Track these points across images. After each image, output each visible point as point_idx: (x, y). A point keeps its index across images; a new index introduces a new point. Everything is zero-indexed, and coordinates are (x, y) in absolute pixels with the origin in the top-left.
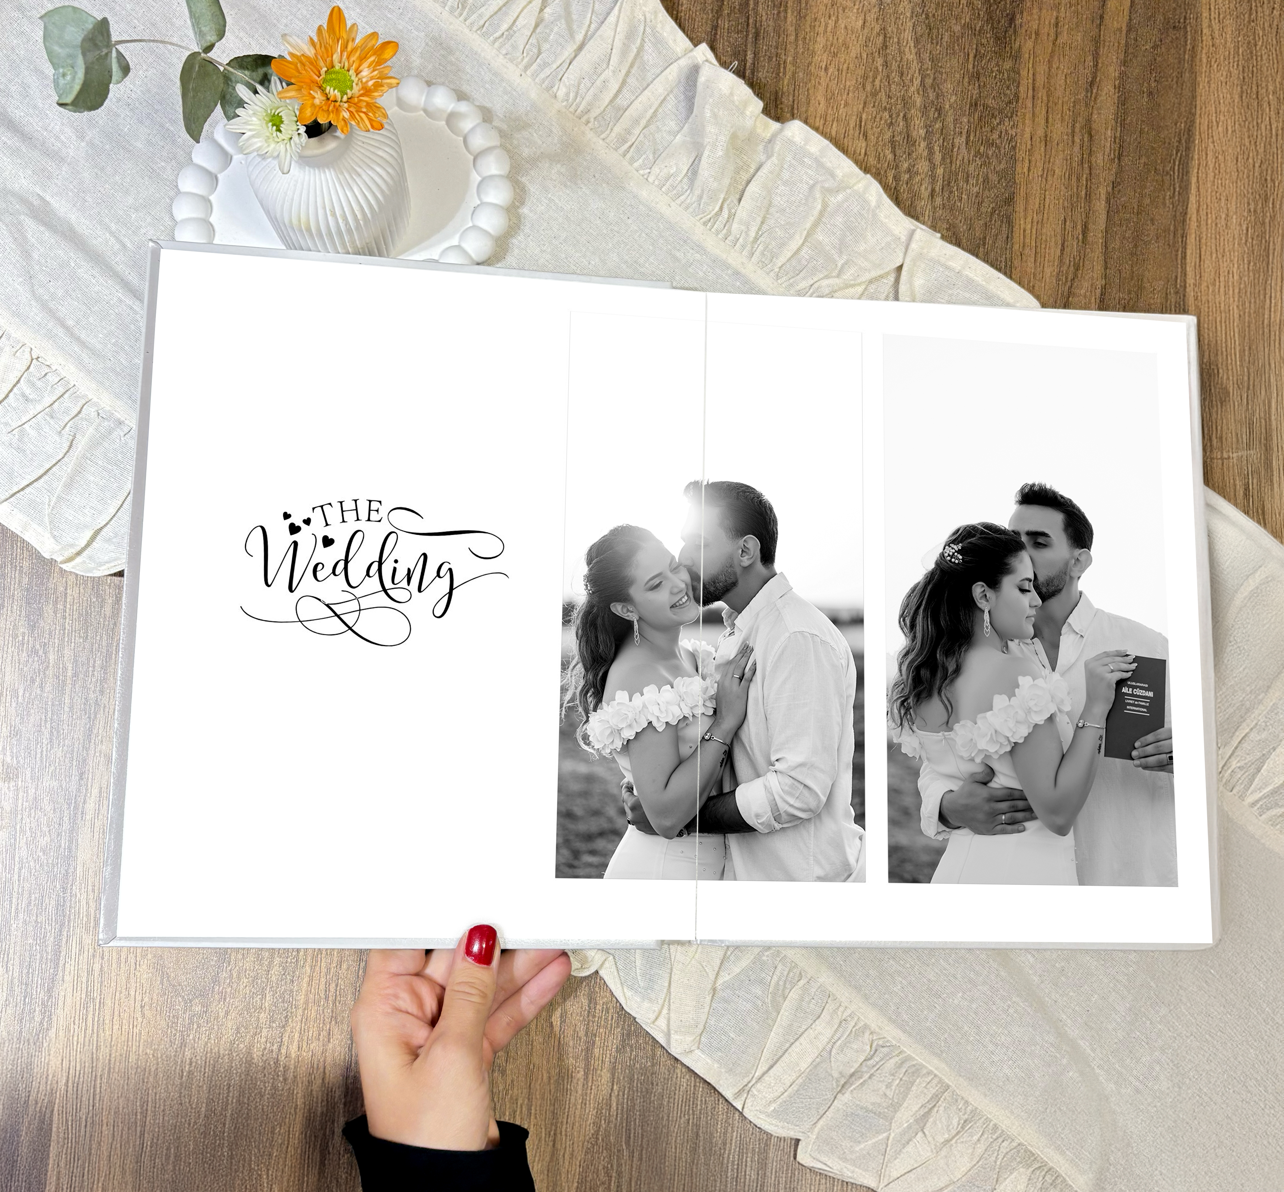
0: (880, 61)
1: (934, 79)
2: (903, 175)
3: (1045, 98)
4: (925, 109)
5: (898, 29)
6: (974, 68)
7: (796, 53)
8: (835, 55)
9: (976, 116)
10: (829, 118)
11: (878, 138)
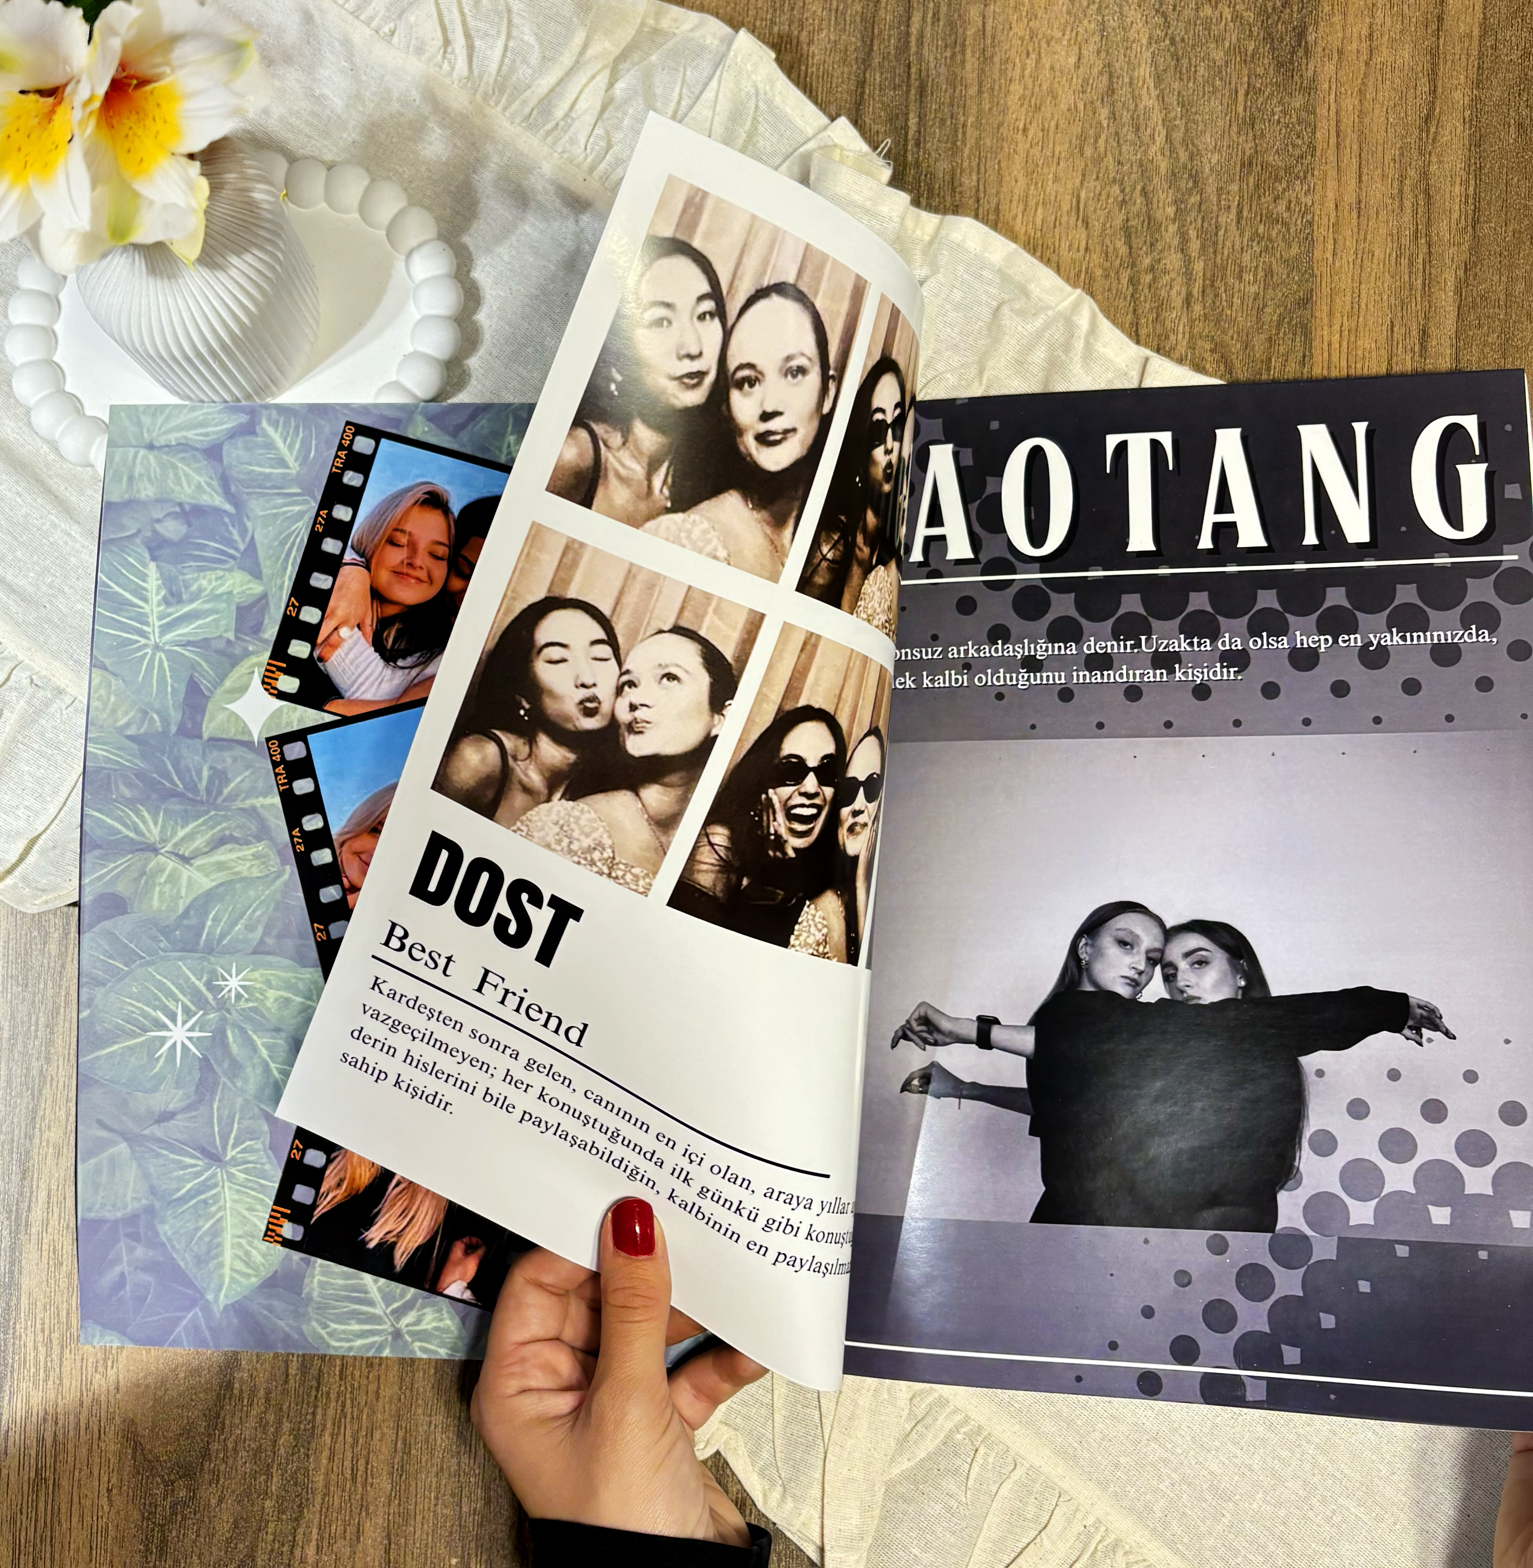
0: (1104, 112)
1: (1187, 130)
2: (1143, 276)
3: (1355, 147)
4: (1173, 178)
5: (1129, 63)
6: (1245, 111)
7: (980, 111)
8: (1038, 108)
9: (1251, 180)
10: (1032, 203)
11: (1104, 225)
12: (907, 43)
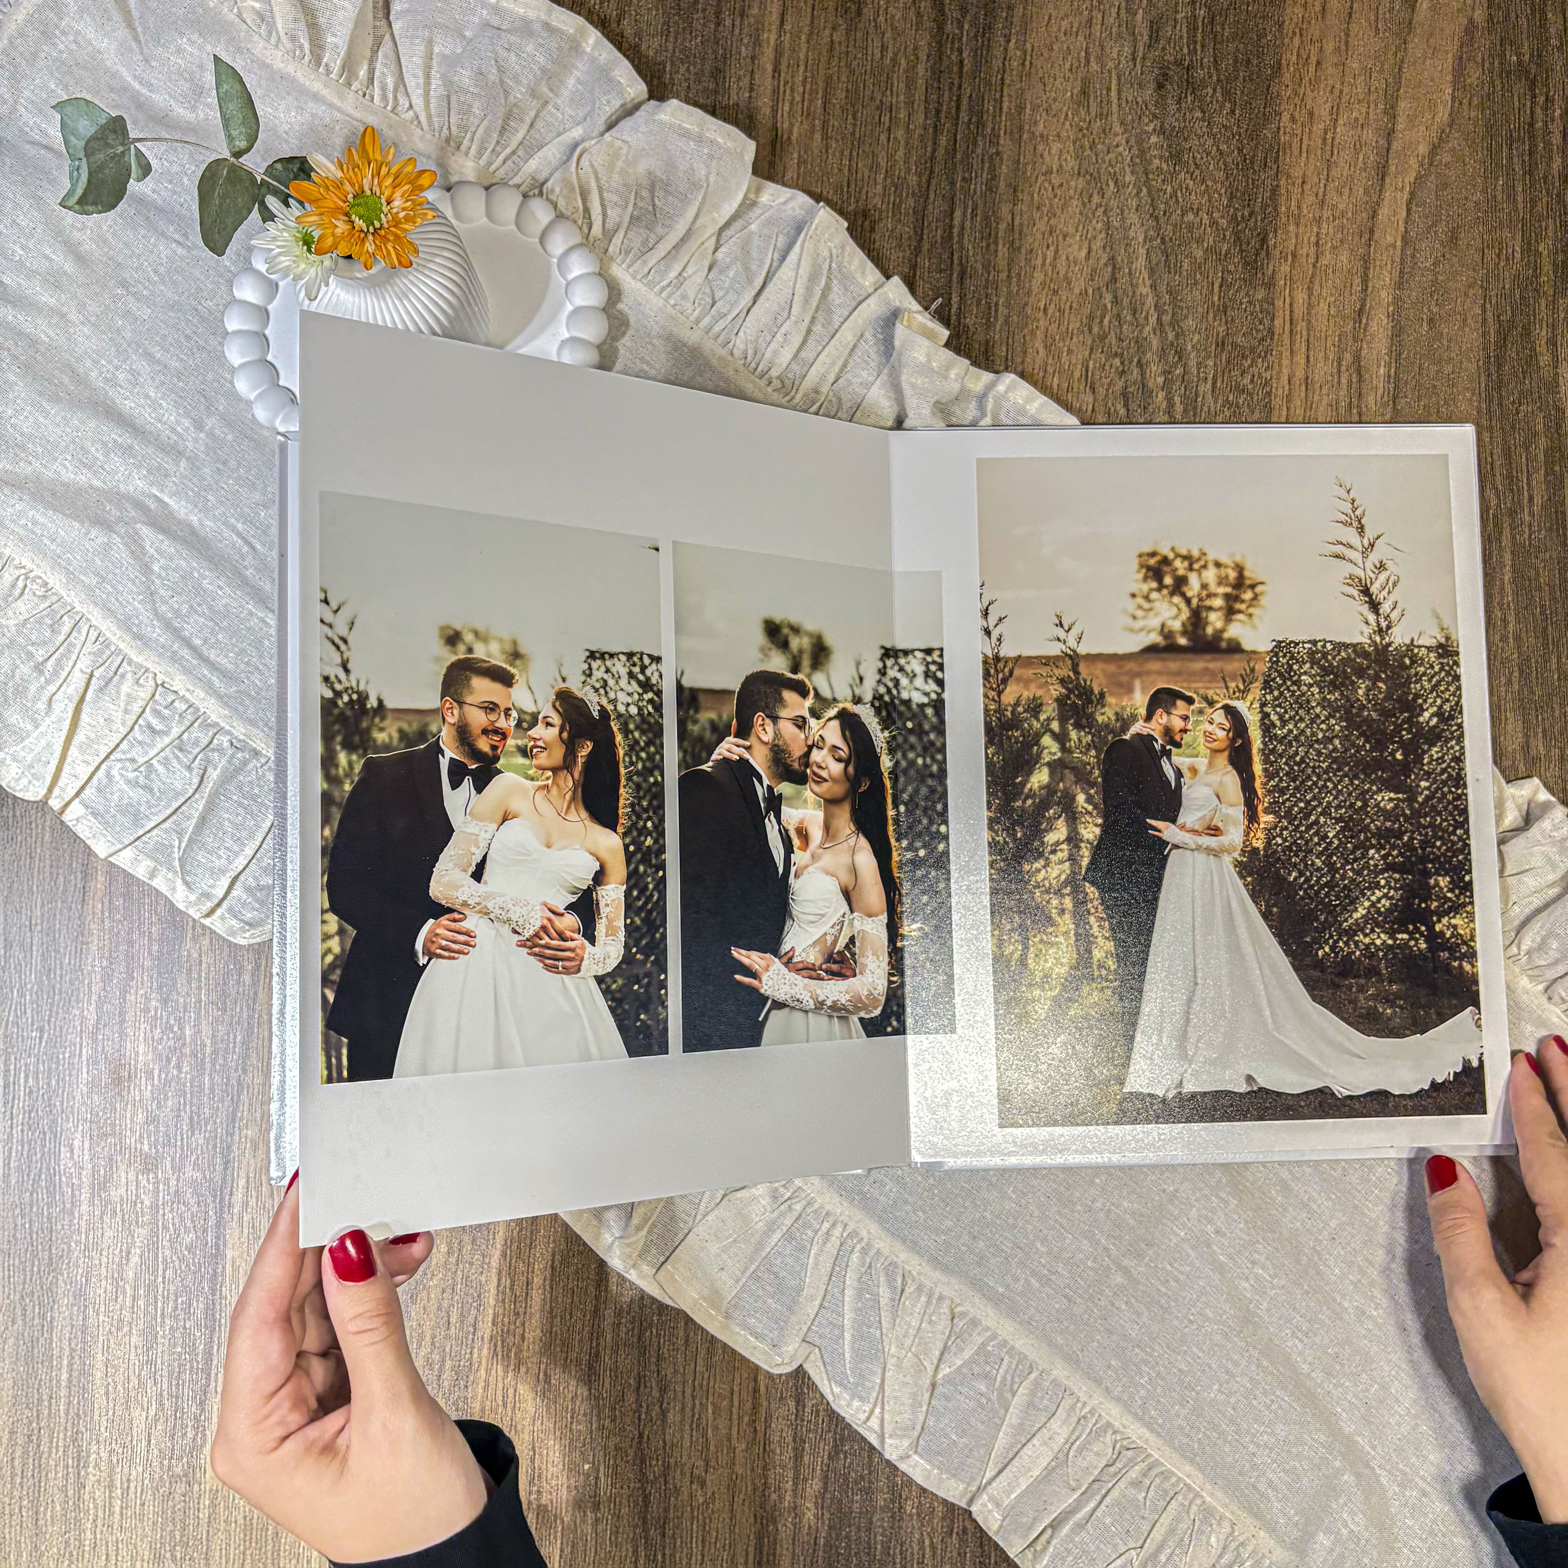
0: (1108, 298)
1: (1173, 315)
3: (1305, 332)
4: (1163, 353)
5: (1129, 257)
6: (1219, 300)
7: (1009, 293)
8: (1055, 292)
9: (1224, 357)
10: (1050, 370)
11: (1107, 390)
12: (951, 234)
